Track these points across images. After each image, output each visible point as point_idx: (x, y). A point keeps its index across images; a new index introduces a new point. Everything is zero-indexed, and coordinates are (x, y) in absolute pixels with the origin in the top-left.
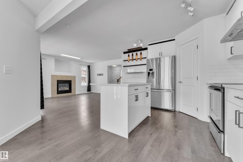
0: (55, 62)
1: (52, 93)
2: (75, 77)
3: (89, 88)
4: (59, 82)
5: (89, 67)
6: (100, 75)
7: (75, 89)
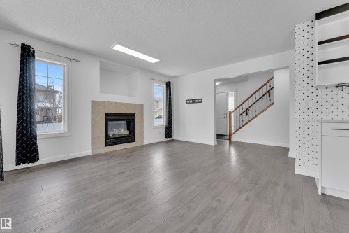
0: (101, 69)
1: (93, 144)
2: (141, 106)
3: (169, 132)
4: (110, 118)
5: (168, 85)
6: (194, 101)
7: (142, 133)
